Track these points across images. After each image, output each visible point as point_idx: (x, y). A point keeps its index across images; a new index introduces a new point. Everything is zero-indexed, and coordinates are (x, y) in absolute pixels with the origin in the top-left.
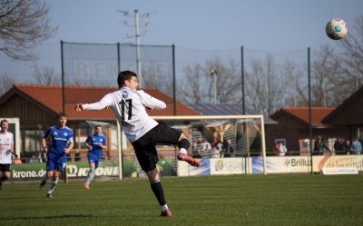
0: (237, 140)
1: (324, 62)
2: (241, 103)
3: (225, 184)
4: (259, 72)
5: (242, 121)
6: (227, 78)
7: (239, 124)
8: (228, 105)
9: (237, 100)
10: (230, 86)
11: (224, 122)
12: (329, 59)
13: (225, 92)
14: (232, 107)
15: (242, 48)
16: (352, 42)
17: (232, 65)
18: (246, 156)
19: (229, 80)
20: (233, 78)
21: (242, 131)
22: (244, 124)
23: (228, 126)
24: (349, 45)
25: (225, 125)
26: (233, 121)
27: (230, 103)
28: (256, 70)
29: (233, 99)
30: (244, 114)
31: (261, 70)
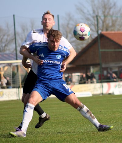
0: (13, 77)
1: (68, 24)
2: (15, 52)
3: (6, 107)
4: (26, 31)
5: (15, 64)
6: (4, 35)
7: (14, 67)
8: (6, 54)
9: (12, 50)
10: (7, 41)
11: (3, 65)
12: (71, 22)
13: (3, 45)
14: (8, 55)
15: (14, 16)
16: (85, 11)
17: (7, 26)
18: (19, 87)
19: (6, 37)
20: (8, 36)
21: (16, 71)
22: (17, 66)
23: (6, 68)
24: (84, 13)
25: (4, 67)
26: (10, 65)
27: (7, 52)
28: (24, 30)
29: (9, 50)
30: (17, 59)
31: (27, 30)
